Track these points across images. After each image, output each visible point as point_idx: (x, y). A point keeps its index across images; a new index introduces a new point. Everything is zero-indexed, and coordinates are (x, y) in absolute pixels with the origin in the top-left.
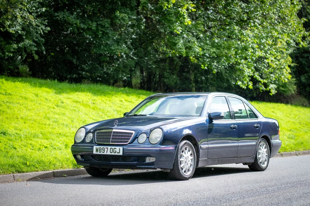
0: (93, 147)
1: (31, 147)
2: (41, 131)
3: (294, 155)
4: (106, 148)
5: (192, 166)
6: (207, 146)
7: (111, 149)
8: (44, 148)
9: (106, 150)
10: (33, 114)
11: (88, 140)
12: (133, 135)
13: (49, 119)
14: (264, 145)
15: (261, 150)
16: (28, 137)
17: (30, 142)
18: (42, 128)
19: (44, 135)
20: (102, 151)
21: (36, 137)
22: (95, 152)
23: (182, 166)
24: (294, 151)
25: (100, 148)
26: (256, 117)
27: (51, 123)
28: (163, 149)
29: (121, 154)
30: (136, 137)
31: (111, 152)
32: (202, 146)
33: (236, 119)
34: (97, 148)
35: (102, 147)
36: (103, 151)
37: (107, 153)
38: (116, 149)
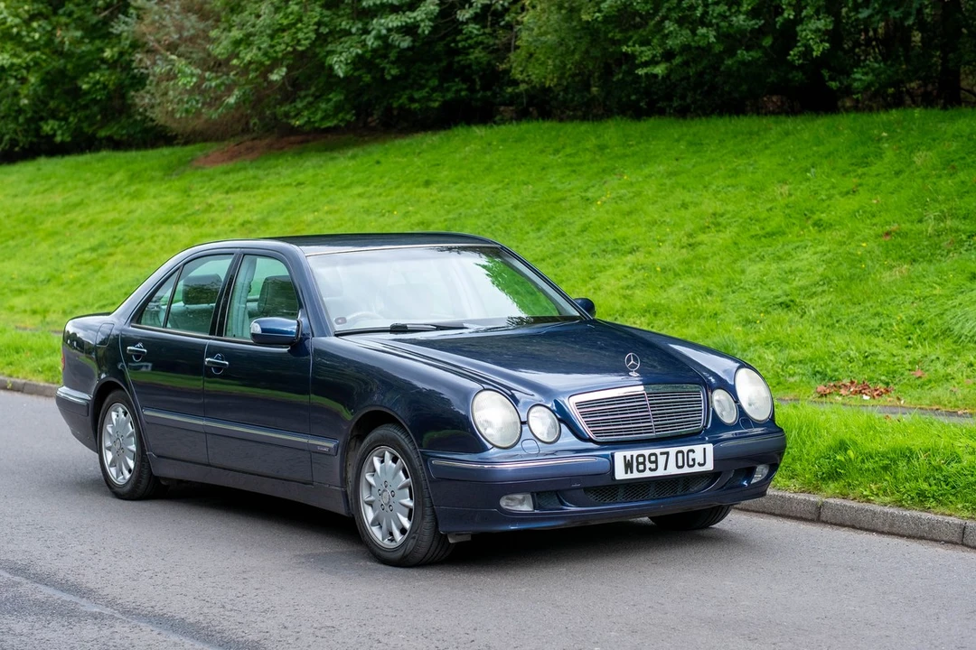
4: (662, 454)
7: (680, 455)
9: (662, 459)
20: (648, 465)
22: (620, 474)
25: (639, 456)
29: (709, 466)
31: (680, 464)
34: (628, 458)
35: (647, 452)
36: (653, 466)
37: (665, 469)
38: (693, 451)
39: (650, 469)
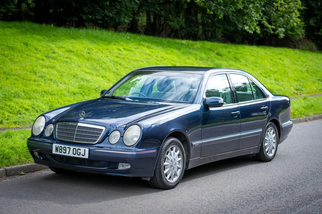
0: (52, 144)
1: (9, 109)
2: (23, 89)
3: (304, 122)
4: (68, 148)
5: (179, 170)
6: (200, 142)
7: (75, 150)
8: (24, 111)
9: (68, 150)
10: (18, 68)
11: (47, 134)
12: (102, 133)
13: (35, 73)
14: (272, 131)
15: (268, 136)
16: (7, 97)
17: (8, 103)
18: (25, 86)
19: (27, 93)
20: (63, 151)
21: (17, 96)
22: (54, 152)
23: (165, 172)
24: (304, 116)
25: (60, 147)
26: (264, 96)
27: (37, 79)
28: (140, 153)
29: (87, 156)
30: (107, 135)
31: (74, 153)
32: (194, 143)
33: (239, 103)
34: (57, 146)
35: (63, 146)
36: (65, 151)
37: (69, 154)
38: (80, 150)
39: (63, 152)
